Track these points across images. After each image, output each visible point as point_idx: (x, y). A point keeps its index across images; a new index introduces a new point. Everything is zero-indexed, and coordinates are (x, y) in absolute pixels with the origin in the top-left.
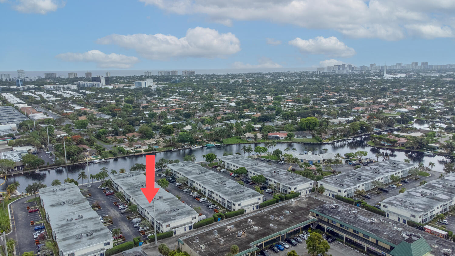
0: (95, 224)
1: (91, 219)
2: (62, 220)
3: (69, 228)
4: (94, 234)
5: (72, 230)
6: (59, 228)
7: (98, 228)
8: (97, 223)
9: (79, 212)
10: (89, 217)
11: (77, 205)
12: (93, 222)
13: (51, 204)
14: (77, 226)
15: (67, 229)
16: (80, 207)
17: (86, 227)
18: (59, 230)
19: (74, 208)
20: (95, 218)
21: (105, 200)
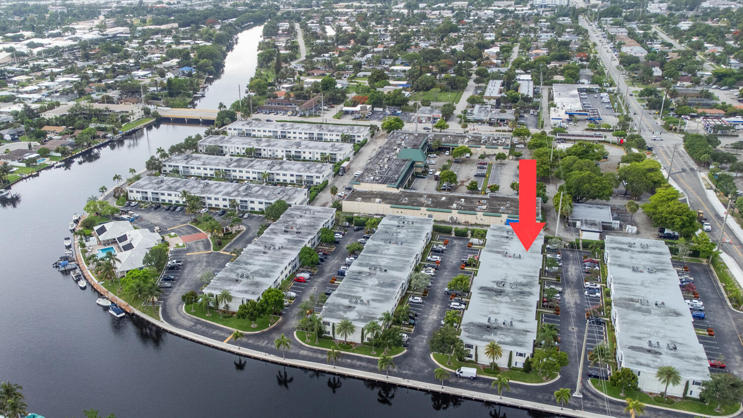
0: (619, 257)
1: (620, 266)
2: (662, 279)
3: (653, 264)
4: (626, 247)
5: (651, 261)
6: (666, 270)
7: (617, 251)
8: (616, 257)
9: (633, 283)
10: (622, 269)
11: (634, 298)
12: (619, 261)
13: (680, 318)
14: (643, 263)
15: (657, 265)
16: (629, 291)
17: (632, 258)
18: (668, 267)
19: (640, 293)
20: (614, 265)
21: (570, 332)
